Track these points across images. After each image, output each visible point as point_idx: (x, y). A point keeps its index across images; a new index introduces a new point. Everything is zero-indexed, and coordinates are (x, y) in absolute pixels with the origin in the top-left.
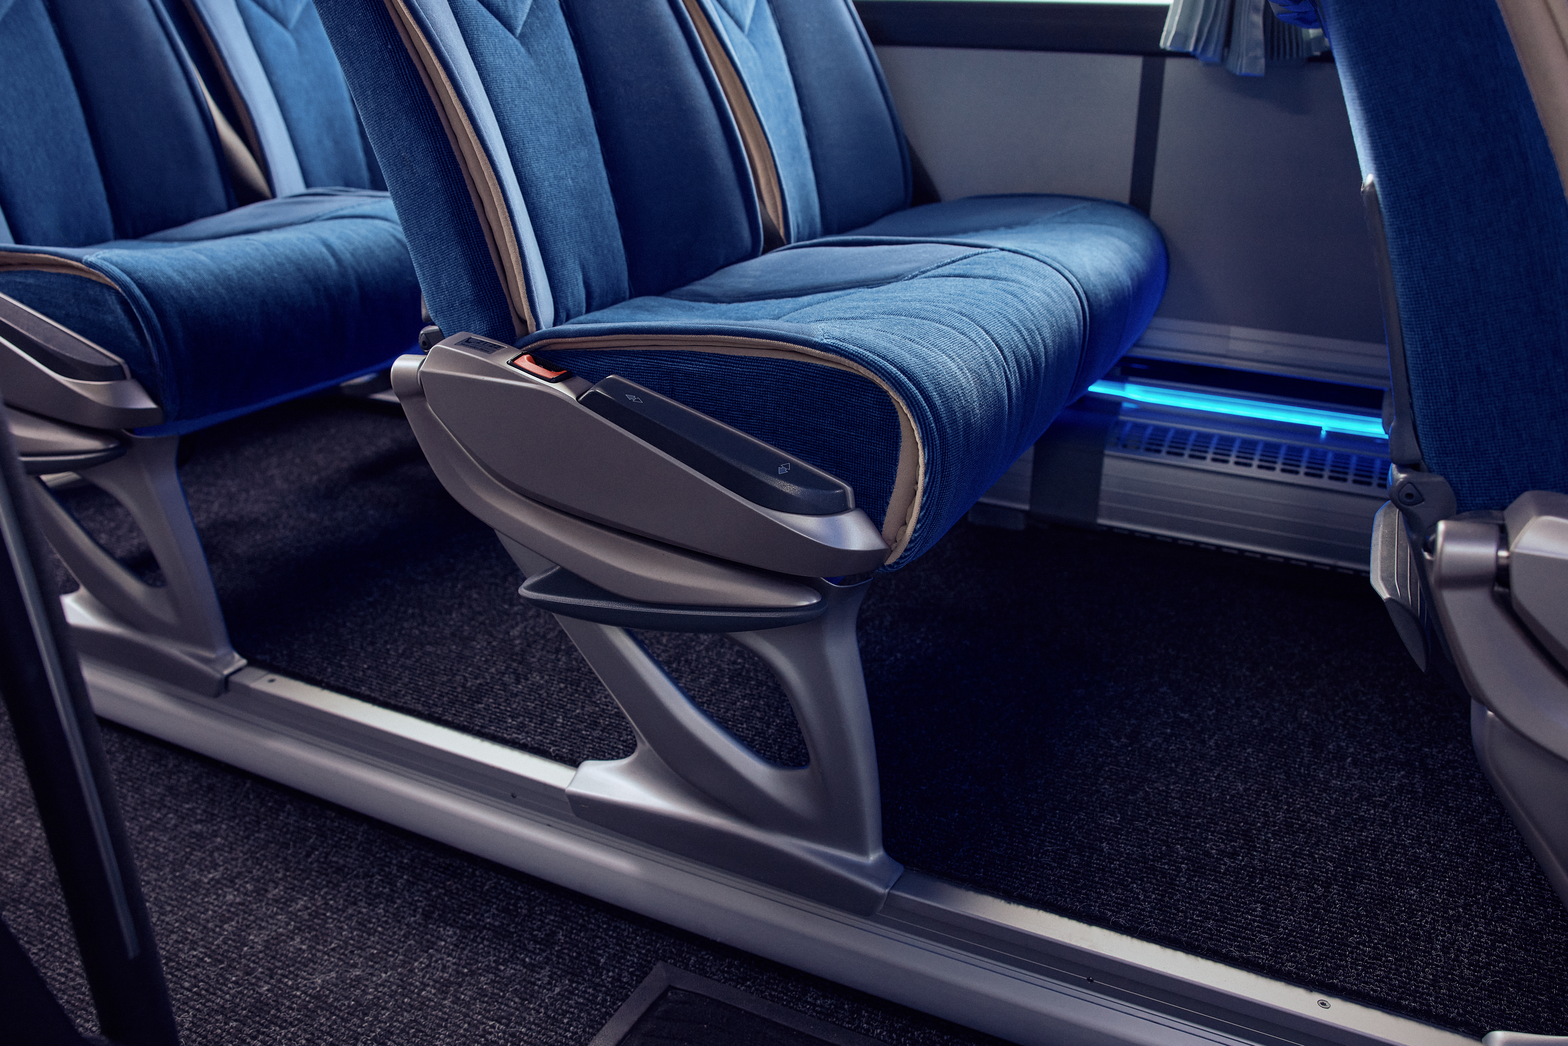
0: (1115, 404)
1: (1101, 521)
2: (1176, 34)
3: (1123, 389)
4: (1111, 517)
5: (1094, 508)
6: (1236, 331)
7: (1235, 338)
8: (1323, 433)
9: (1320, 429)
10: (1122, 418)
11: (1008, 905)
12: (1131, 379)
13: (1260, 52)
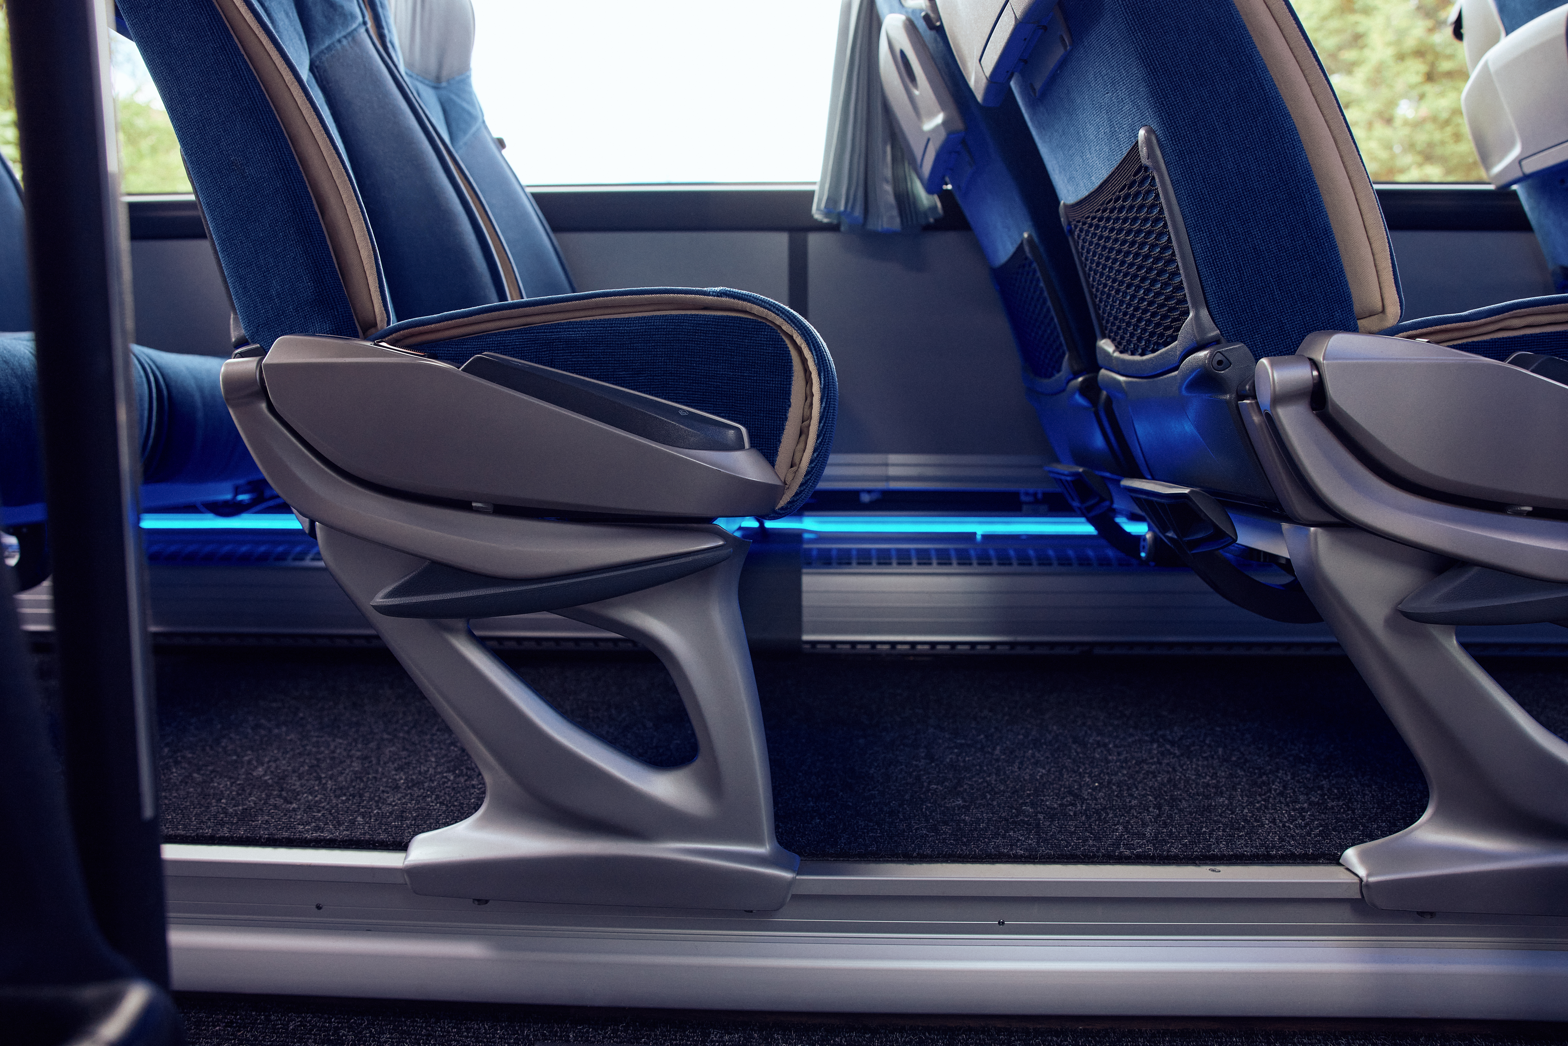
0: (796, 536)
1: (806, 637)
2: (828, 199)
3: (801, 522)
4: (814, 632)
5: (797, 625)
6: (893, 458)
7: (893, 465)
8: (979, 537)
9: (975, 534)
10: (806, 546)
11: (911, 866)
12: (806, 513)
13: (895, 212)
